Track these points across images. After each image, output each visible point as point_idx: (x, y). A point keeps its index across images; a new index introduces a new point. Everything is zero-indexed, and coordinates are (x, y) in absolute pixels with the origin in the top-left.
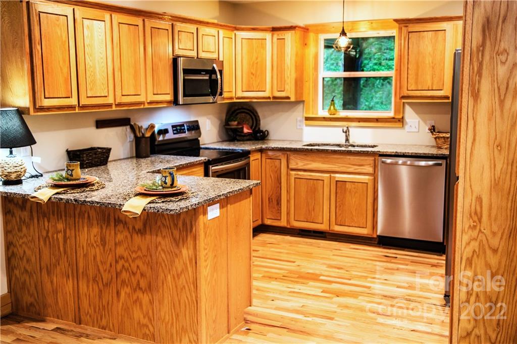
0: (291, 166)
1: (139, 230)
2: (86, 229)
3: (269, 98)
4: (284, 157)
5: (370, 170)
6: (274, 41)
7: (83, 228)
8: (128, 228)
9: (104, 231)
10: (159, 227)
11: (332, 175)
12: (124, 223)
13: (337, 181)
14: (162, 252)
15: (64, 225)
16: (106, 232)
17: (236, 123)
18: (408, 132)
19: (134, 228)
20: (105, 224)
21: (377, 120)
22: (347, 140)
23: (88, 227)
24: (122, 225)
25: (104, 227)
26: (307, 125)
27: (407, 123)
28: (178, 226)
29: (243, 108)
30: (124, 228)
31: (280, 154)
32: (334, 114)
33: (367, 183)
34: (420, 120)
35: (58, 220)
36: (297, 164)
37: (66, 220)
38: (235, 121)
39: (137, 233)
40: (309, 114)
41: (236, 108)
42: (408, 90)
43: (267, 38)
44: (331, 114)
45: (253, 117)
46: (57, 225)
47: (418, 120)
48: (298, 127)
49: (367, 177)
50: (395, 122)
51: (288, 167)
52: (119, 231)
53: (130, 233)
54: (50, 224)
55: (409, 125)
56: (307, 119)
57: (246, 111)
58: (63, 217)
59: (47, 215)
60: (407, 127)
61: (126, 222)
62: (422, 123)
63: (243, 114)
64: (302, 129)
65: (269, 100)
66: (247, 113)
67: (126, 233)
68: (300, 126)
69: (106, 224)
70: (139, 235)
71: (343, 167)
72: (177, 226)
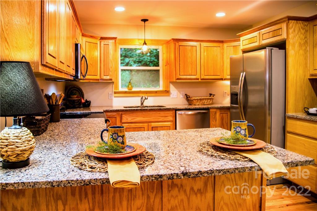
0: (123, 121)
1: (199, 190)
2: (125, 203)
3: (99, 80)
4: (119, 115)
5: (171, 118)
6: (101, 45)
7: (121, 202)
8: (185, 191)
9: (152, 200)
10: (223, 182)
11: (149, 124)
12: (179, 186)
13: (152, 127)
14: (224, 206)
15: (91, 205)
16: (154, 202)
17: (76, 96)
18: (172, 98)
19: (192, 189)
20: (153, 192)
21: (156, 92)
22: (142, 104)
23: (128, 200)
24: (176, 189)
25: (152, 196)
26: (115, 97)
27: (171, 94)
28: (244, 177)
29: (74, 87)
30: (179, 191)
31: (116, 114)
32: (131, 90)
33: (170, 126)
34: (178, 92)
35: (81, 200)
36: (127, 119)
37: (94, 198)
38: (76, 95)
39: (196, 194)
40: (117, 90)
41: (71, 87)
42: (180, 75)
43: (98, 43)
44: (129, 90)
45: (80, 93)
46: (79, 205)
47: (176, 92)
48: (110, 98)
49: (169, 123)
50: (166, 93)
51: (121, 121)
52: (172, 196)
53: (187, 196)
54: (67, 207)
55: (173, 94)
56: (115, 93)
57: (77, 89)
58: (90, 196)
59: (63, 198)
60: (171, 95)
61: (182, 185)
62: (179, 93)
63: (75, 91)
64: (112, 99)
65: (98, 81)
66: (77, 90)
67: (182, 196)
68: (111, 97)
69: (155, 193)
70: (199, 195)
71: (155, 118)
72: (242, 177)
